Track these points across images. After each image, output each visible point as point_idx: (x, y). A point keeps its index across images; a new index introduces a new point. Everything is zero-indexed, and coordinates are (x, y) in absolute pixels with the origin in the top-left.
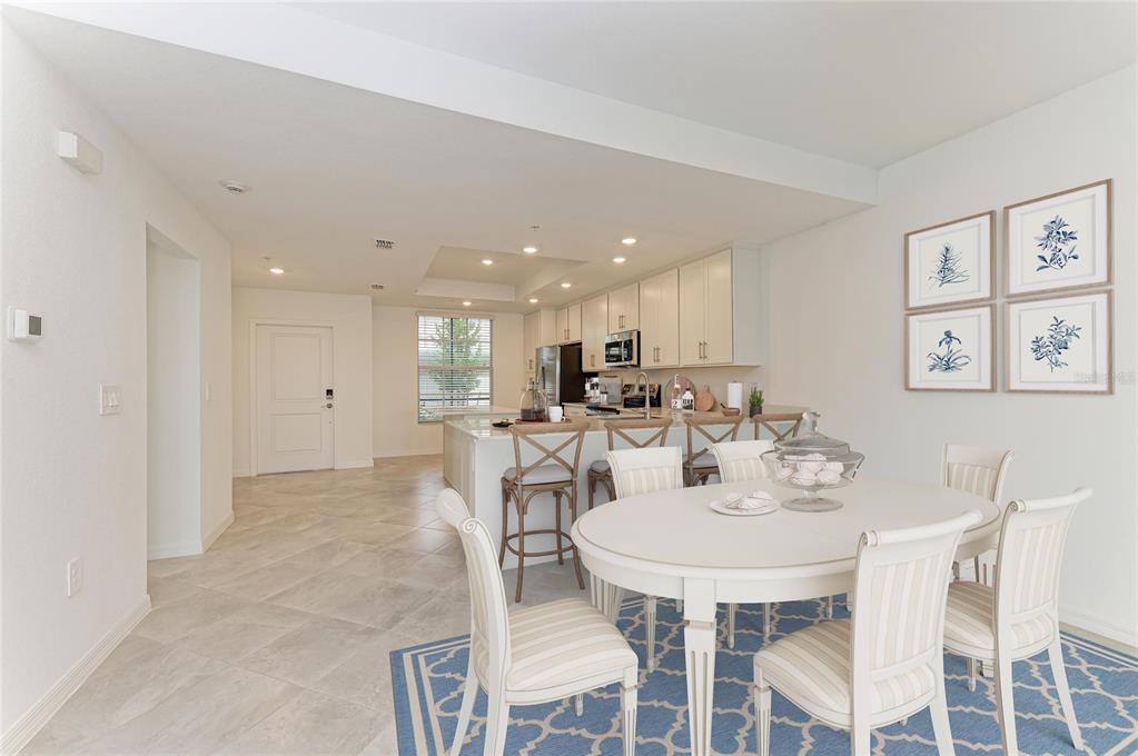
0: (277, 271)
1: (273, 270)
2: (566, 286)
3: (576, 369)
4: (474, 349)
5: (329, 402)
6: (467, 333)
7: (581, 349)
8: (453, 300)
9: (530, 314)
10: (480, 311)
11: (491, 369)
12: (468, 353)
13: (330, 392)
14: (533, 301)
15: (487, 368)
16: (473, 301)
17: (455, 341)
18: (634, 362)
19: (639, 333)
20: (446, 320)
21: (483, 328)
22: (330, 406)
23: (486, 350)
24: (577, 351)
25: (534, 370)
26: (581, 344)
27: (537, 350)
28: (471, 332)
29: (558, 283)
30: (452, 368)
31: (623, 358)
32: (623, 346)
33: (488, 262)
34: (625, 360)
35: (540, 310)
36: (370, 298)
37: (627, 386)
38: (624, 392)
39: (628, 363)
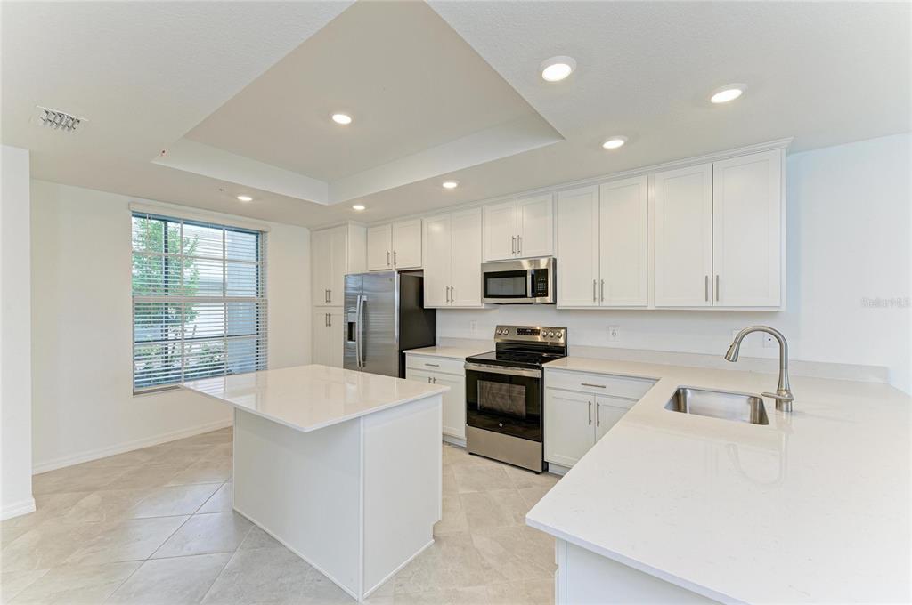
2: (450, 185)
3: (414, 304)
7: (421, 279)
14: (359, 208)
18: (551, 297)
19: (555, 262)
24: (416, 281)
25: (340, 303)
26: (422, 271)
27: (345, 276)
30: (163, 299)
31: (529, 294)
32: (529, 277)
33: (342, 119)
34: (535, 295)
35: (348, 224)
36: (28, 152)
37: (498, 327)
38: (497, 335)
39: (538, 300)
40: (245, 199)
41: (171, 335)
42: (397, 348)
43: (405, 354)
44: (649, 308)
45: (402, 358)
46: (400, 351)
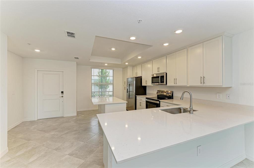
0: (38, 51)
1: (35, 50)
2: (139, 57)
3: (140, 85)
4: (108, 78)
5: (62, 95)
6: (106, 74)
7: (141, 79)
8: (102, 63)
9: (125, 68)
10: (110, 67)
11: (113, 84)
12: (106, 79)
13: (62, 92)
14: (127, 64)
15: (112, 84)
16: (108, 64)
17: (103, 76)
18: (165, 83)
19: (166, 74)
20: (100, 70)
21: (110, 72)
22: (62, 97)
23: (111, 78)
24: (140, 79)
25: (126, 84)
26: (142, 77)
27: (127, 79)
28: (107, 74)
29: (137, 57)
30: (102, 84)
31: (160, 82)
32: (160, 77)
33: (113, 49)
34: (161, 82)
35: (128, 67)
36: (76, 63)
37: (158, 91)
38: (157, 93)
39: (162, 84)
40: (106, 65)
41: (103, 91)
42: (135, 95)
43: (136, 96)
44: (188, 86)
45: (136, 97)
46: (135, 96)
